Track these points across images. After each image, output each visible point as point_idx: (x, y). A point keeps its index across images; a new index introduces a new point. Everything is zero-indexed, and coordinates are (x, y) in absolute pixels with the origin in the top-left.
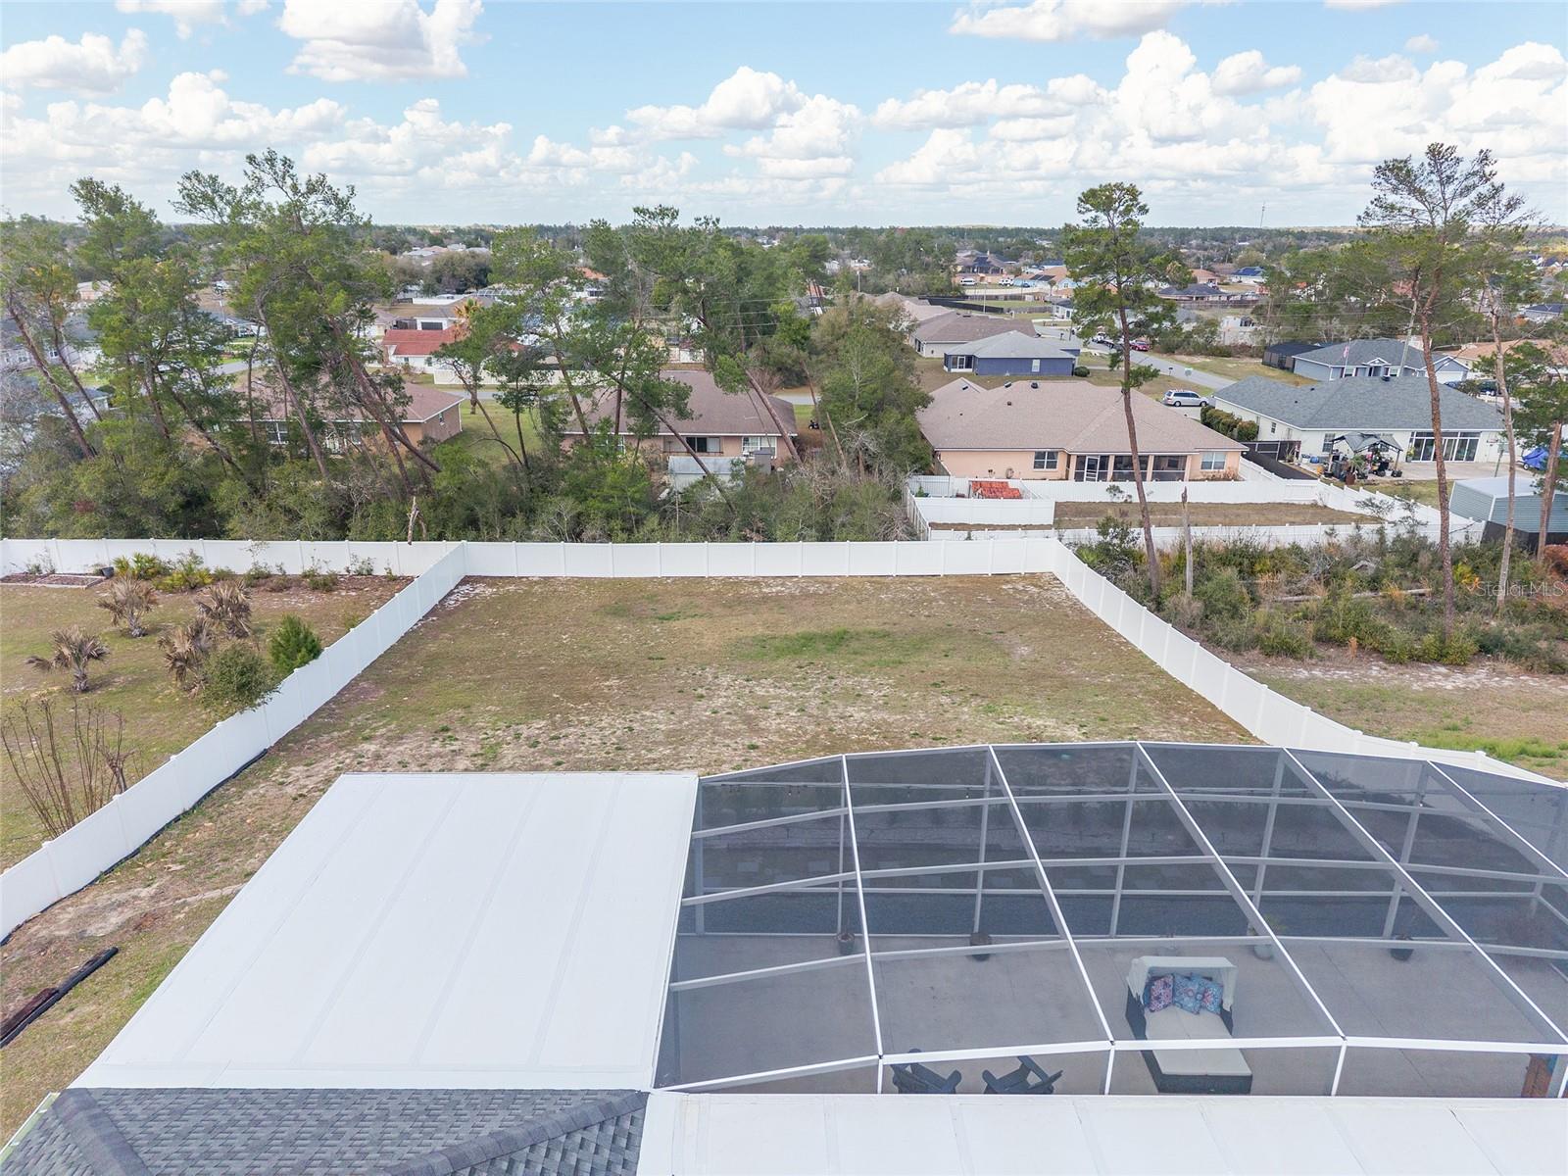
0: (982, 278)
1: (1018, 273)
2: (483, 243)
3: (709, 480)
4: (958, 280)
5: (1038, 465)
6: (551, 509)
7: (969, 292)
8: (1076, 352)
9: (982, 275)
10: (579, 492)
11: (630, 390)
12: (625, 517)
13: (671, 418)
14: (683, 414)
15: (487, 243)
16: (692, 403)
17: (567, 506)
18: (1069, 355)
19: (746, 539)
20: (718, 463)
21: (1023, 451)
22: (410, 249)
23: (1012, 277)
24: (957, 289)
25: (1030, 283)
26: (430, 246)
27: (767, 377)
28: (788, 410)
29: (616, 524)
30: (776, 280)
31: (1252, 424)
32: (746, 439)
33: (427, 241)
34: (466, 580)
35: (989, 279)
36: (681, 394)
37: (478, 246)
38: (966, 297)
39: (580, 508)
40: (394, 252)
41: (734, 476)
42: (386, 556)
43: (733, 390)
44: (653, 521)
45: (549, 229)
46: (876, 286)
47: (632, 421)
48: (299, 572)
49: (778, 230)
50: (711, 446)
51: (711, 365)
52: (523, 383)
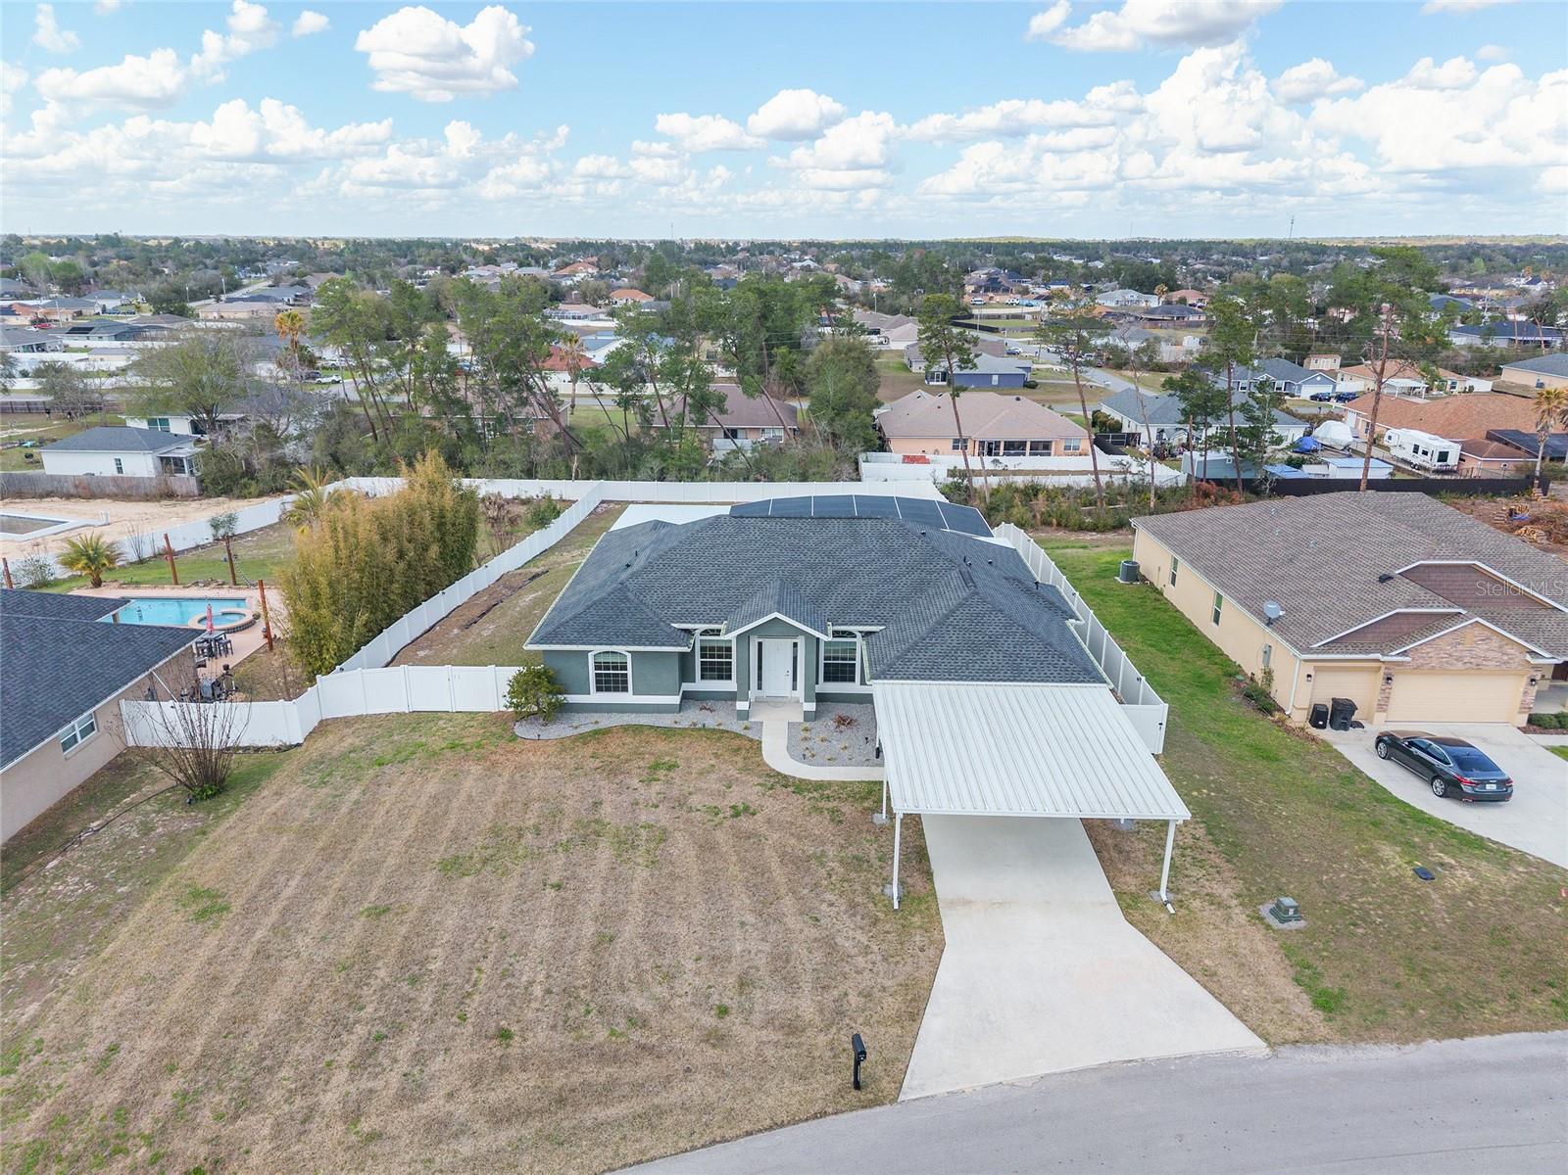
0: (991, 298)
1: (1025, 292)
2: (533, 262)
3: (739, 450)
4: (967, 299)
5: (955, 448)
6: (648, 465)
7: (975, 312)
8: (1028, 369)
9: (991, 295)
10: (662, 456)
11: (692, 397)
12: (689, 470)
13: (716, 413)
14: (722, 411)
15: (537, 262)
16: (727, 405)
17: (656, 464)
18: (1022, 372)
19: (758, 480)
20: (745, 442)
21: (945, 438)
22: (467, 269)
23: (1019, 296)
24: (965, 309)
25: (1033, 303)
26: (485, 265)
27: (782, 389)
28: (793, 411)
29: (684, 474)
30: (795, 310)
31: (1117, 422)
32: (763, 430)
33: (481, 260)
34: (603, 502)
35: (997, 298)
36: (722, 399)
37: (529, 265)
38: (971, 316)
39: (664, 465)
40: (453, 271)
41: (754, 450)
42: (558, 489)
43: (752, 396)
44: (705, 473)
45: (590, 245)
46: (892, 306)
47: (692, 416)
48: (510, 497)
49: (811, 244)
50: (740, 434)
51: (740, 381)
52: (630, 393)
